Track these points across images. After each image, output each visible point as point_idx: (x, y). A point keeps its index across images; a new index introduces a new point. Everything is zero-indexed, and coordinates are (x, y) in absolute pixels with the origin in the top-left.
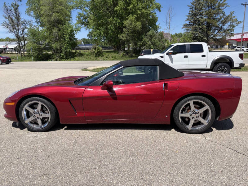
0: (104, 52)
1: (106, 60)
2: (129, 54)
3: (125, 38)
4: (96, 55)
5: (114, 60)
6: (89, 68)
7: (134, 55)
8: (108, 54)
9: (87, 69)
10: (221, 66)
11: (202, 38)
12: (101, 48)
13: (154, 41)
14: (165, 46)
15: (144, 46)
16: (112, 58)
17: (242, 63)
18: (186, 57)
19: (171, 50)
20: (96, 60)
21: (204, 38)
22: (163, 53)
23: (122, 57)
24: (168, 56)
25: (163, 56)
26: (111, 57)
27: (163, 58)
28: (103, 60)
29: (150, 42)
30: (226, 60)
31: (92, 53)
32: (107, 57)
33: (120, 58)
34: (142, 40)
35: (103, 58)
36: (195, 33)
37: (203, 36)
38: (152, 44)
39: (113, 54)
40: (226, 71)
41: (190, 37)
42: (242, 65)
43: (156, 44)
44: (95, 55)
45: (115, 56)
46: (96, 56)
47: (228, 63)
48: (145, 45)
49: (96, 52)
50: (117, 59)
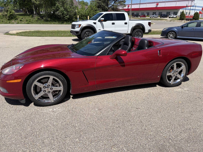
0: (17, 15)
1: (21, 23)
2: (44, 18)
3: (39, 3)
4: (9, 18)
5: (28, 23)
6: (11, 32)
7: (49, 19)
8: (21, 17)
9: (9, 32)
10: (137, 32)
11: (104, 6)
12: (13, 11)
13: (66, 7)
14: (76, 12)
15: (58, 12)
16: (27, 22)
17: (150, 29)
18: (113, 24)
19: (102, 17)
20: (9, 23)
21: (106, 7)
22: (96, 20)
23: (37, 20)
24: (99, 22)
25: (96, 23)
26: (25, 20)
27: (96, 24)
28: (18, 23)
29: (62, 8)
30: (140, 27)
31: (3, 16)
32: (21, 21)
33: (35, 21)
34: (55, 5)
35: (17, 21)
36: (99, 2)
37: (105, 5)
38: (65, 10)
39: (28, 18)
40: (140, 35)
41: (96, 5)
42: (150, 31)
43: (68, 10)
44: (7, 18)
45: (30, 20)
46: (9, 20)
47: (141, 29)
48: (58, 10)
49: (8, 15)
50: (32, 22)
